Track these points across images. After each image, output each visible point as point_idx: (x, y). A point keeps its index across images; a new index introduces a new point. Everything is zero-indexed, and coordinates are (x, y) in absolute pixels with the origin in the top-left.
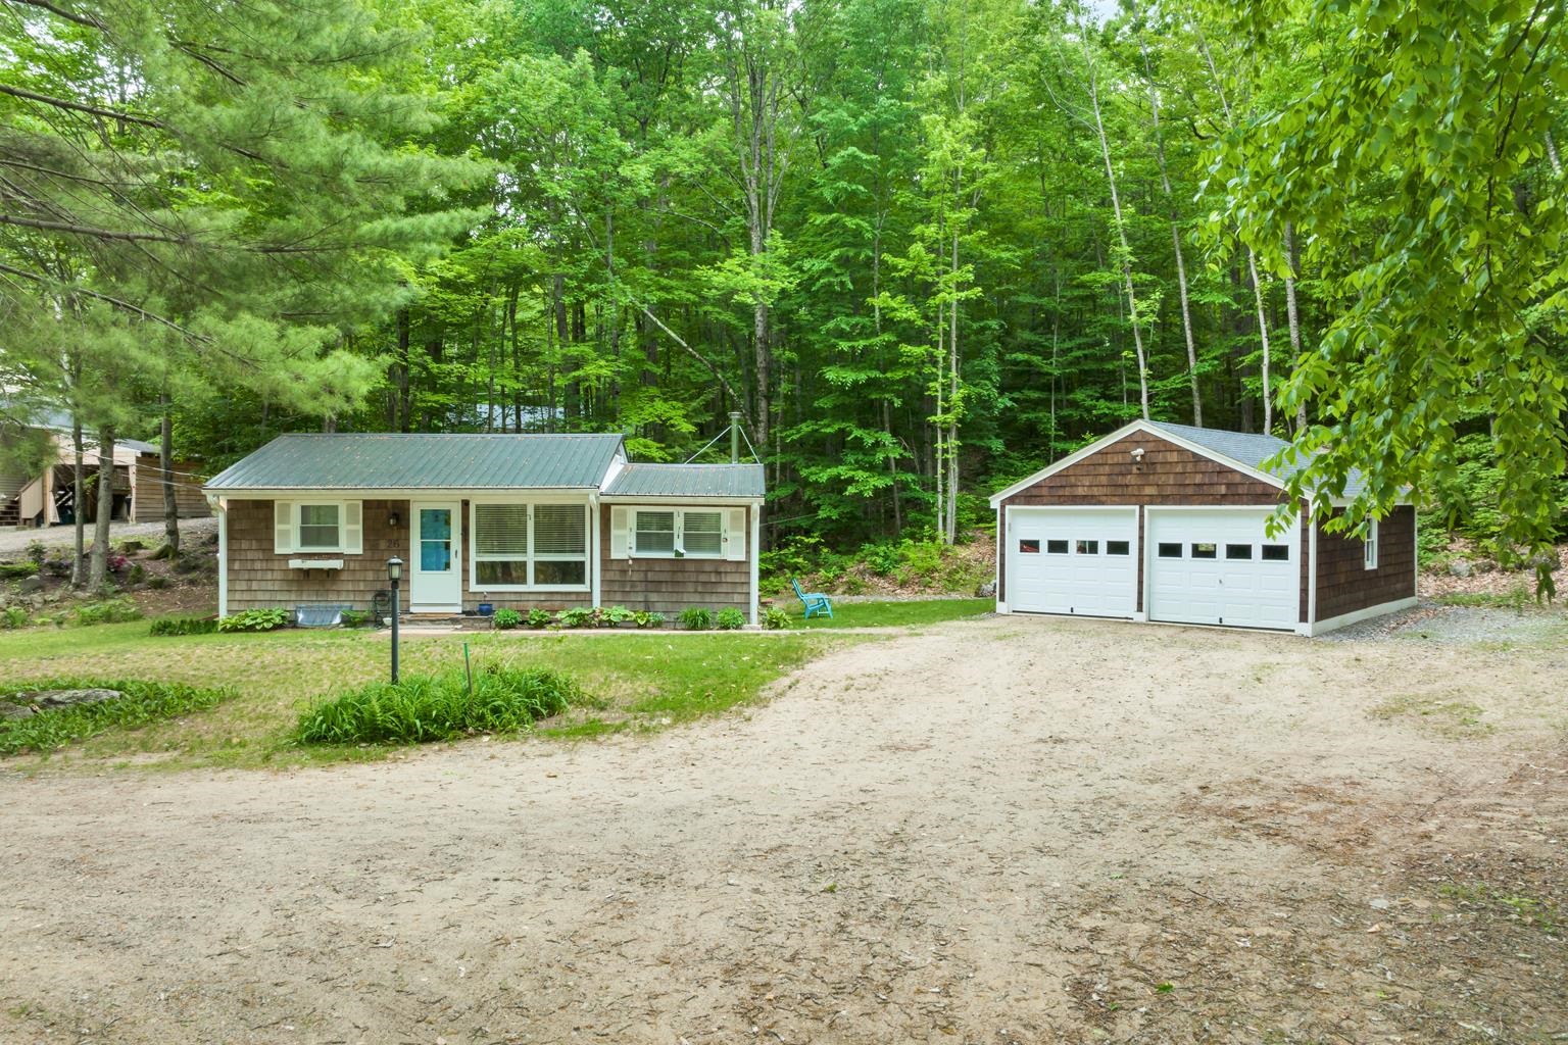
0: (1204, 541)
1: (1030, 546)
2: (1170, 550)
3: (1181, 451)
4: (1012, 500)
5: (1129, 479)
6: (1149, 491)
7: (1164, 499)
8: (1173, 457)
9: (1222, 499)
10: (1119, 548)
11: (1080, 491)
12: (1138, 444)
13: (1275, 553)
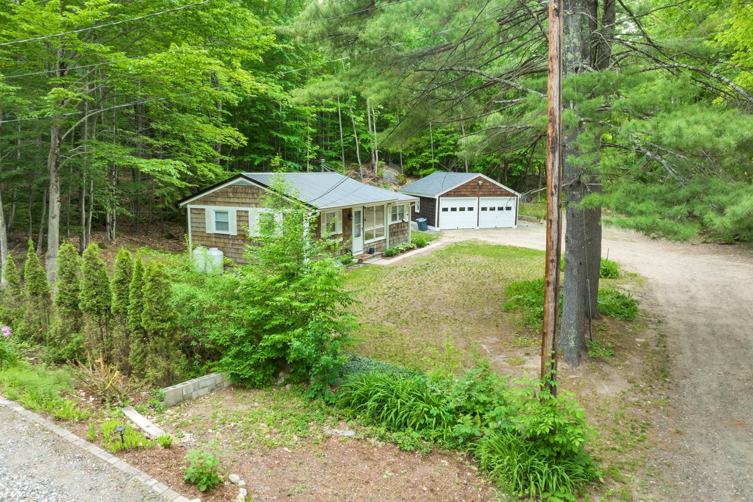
0: (492, 206)
1: (445, 210)
2: (484, 209)
3: (490, 182)
4: (442, 196)
5: (476, 190)
6: (481, 193)
7: (484, 195)
8: (488, 184)
9: (499, 195)
10: (471, 209)
11: (463, 193)
12: (479, 180)
13: (509, 209)
